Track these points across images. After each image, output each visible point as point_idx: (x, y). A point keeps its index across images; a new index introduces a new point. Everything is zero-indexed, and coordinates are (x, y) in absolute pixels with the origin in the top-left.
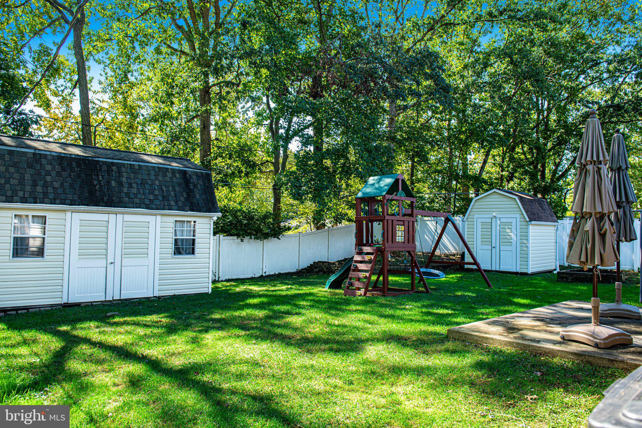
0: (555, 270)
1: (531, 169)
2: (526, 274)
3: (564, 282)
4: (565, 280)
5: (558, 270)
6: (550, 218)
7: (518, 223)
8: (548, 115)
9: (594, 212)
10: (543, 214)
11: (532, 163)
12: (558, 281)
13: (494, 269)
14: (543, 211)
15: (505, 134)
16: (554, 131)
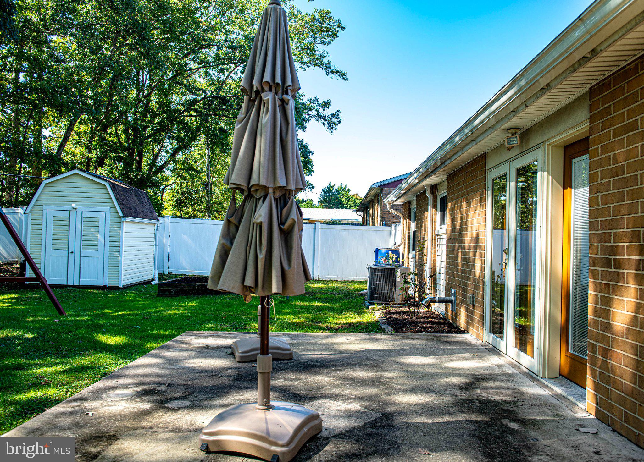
0: (153, 280)
1: (125, 155)
2: (116, 288)
3: (166, 296)
4: (167, 293)
5: (157, 281)
6: (150, 214)
7: (108, 220)
8: (149, 95)
9: (272, 185)
10: (141, 209)
11: (127, 149)
12: (158, 295)
13: (70, 283)
14: (141, 205)
15: (94, 104)
16: (155, 115)
